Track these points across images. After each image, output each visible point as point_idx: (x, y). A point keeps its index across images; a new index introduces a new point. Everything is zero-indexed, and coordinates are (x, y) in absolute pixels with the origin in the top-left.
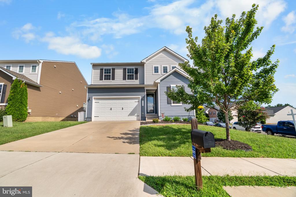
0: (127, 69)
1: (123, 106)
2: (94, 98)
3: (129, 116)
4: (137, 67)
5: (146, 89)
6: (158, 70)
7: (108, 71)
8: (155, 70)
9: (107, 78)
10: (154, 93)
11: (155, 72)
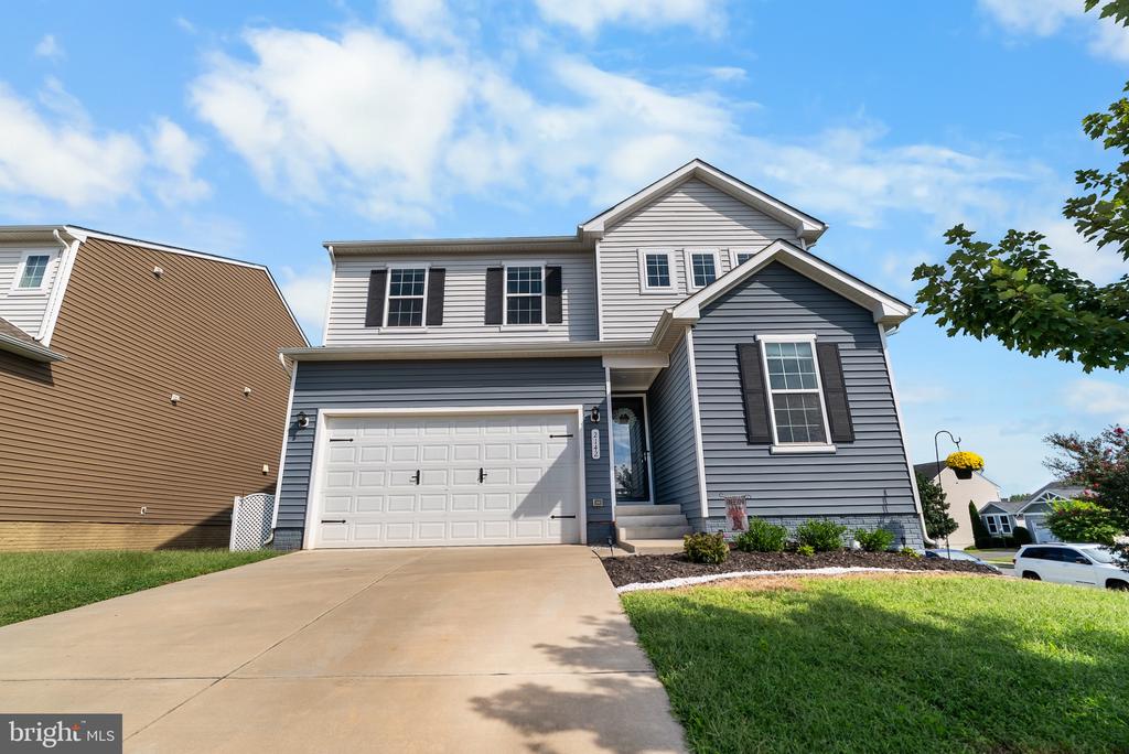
0: (506, 273)
1: (484, 463)
2: (327, 417)
3: (516, 515)
4: (554, 262)
5: (608, 364)
6: (665, 270)
7: (406, 282)
8: (651, 270)
9: (406, 314)
10: (644, 396)
11: (653, 282)
